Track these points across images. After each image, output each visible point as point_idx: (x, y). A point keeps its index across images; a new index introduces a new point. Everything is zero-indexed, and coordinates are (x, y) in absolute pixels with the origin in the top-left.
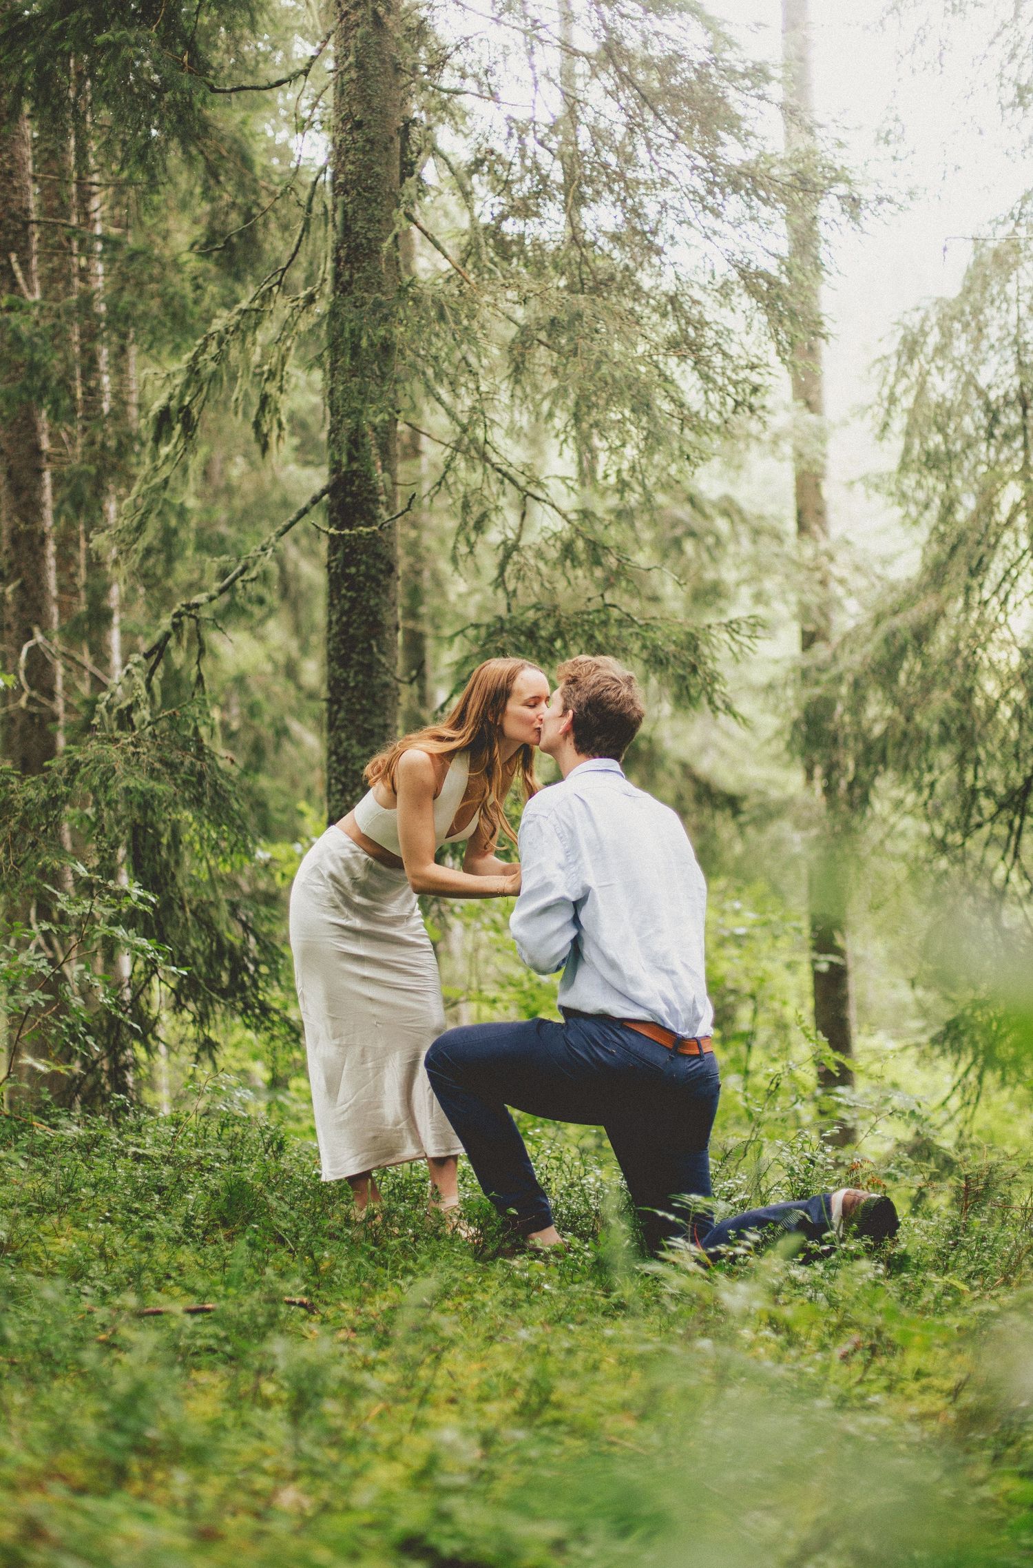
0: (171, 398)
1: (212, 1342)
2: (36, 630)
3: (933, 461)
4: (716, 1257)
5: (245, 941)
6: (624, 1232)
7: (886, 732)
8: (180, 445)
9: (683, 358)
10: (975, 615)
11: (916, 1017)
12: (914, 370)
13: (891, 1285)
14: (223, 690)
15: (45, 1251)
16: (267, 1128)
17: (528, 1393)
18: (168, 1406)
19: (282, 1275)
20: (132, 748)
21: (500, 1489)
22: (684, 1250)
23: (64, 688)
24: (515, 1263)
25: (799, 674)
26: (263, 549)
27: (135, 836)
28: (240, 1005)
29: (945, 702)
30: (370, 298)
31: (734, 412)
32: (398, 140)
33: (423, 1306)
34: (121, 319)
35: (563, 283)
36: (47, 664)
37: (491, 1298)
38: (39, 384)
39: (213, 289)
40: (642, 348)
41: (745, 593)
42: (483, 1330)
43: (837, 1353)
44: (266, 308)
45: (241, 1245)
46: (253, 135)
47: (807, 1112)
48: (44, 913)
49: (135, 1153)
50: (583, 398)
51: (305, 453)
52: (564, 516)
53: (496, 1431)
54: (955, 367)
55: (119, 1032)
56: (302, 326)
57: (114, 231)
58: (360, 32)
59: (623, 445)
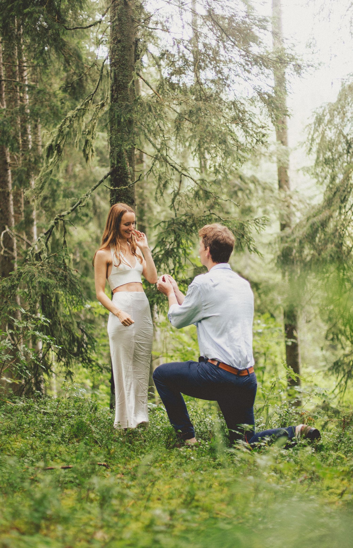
0: (53, 141)
1: (72, 479)
2: (6, 227)
3: (327, 162)
4: (254, 446)
5: (82, 336)
6: (220, 438)
7: (311, 259)
8: (56, 158)
9: (237, 124)
10: (343, 217)
11: (323, 361)
12: (320, 129)
13: (317, 456)
14: (74, 247)
15: (11, 447)
16: (91, 402)
17: (186, 496)
18: (55, 502)
19: (97, 455)
20: (41, 267)
21: (176, 532)
22: (242, 444)
23: (17, 247)
24: (181, 449)
25: (280, 239)
26: (87, 195)
27: (42, 299)
28: (81, 359)
29: (332, 248)
30: (124, 104)
31: (256, 144)
32: (133, 47)
33: (148, 465)
34: (35, 115)
35: (194, 97)
36: (10, 239)
37: (172, 462)
38: (6, 139)
39: (68, 103)
40: (223, 121)
41: (260, 210)
42: (170, 473)
43: (299, 481)
44: (87, 108)
45: (82, 444)
46: (82, 48)
47: (284, 395)
48: (11, 327)
49: (44, 412)
50: (201, 139)
51: (102, 162)
52: (195, 182)
53: (175, 510)
54: (335, 128)
55: (38, 369)
56: (100, 115)
57: (32, 83)
58: (119, 7)
59: (217, 156)
